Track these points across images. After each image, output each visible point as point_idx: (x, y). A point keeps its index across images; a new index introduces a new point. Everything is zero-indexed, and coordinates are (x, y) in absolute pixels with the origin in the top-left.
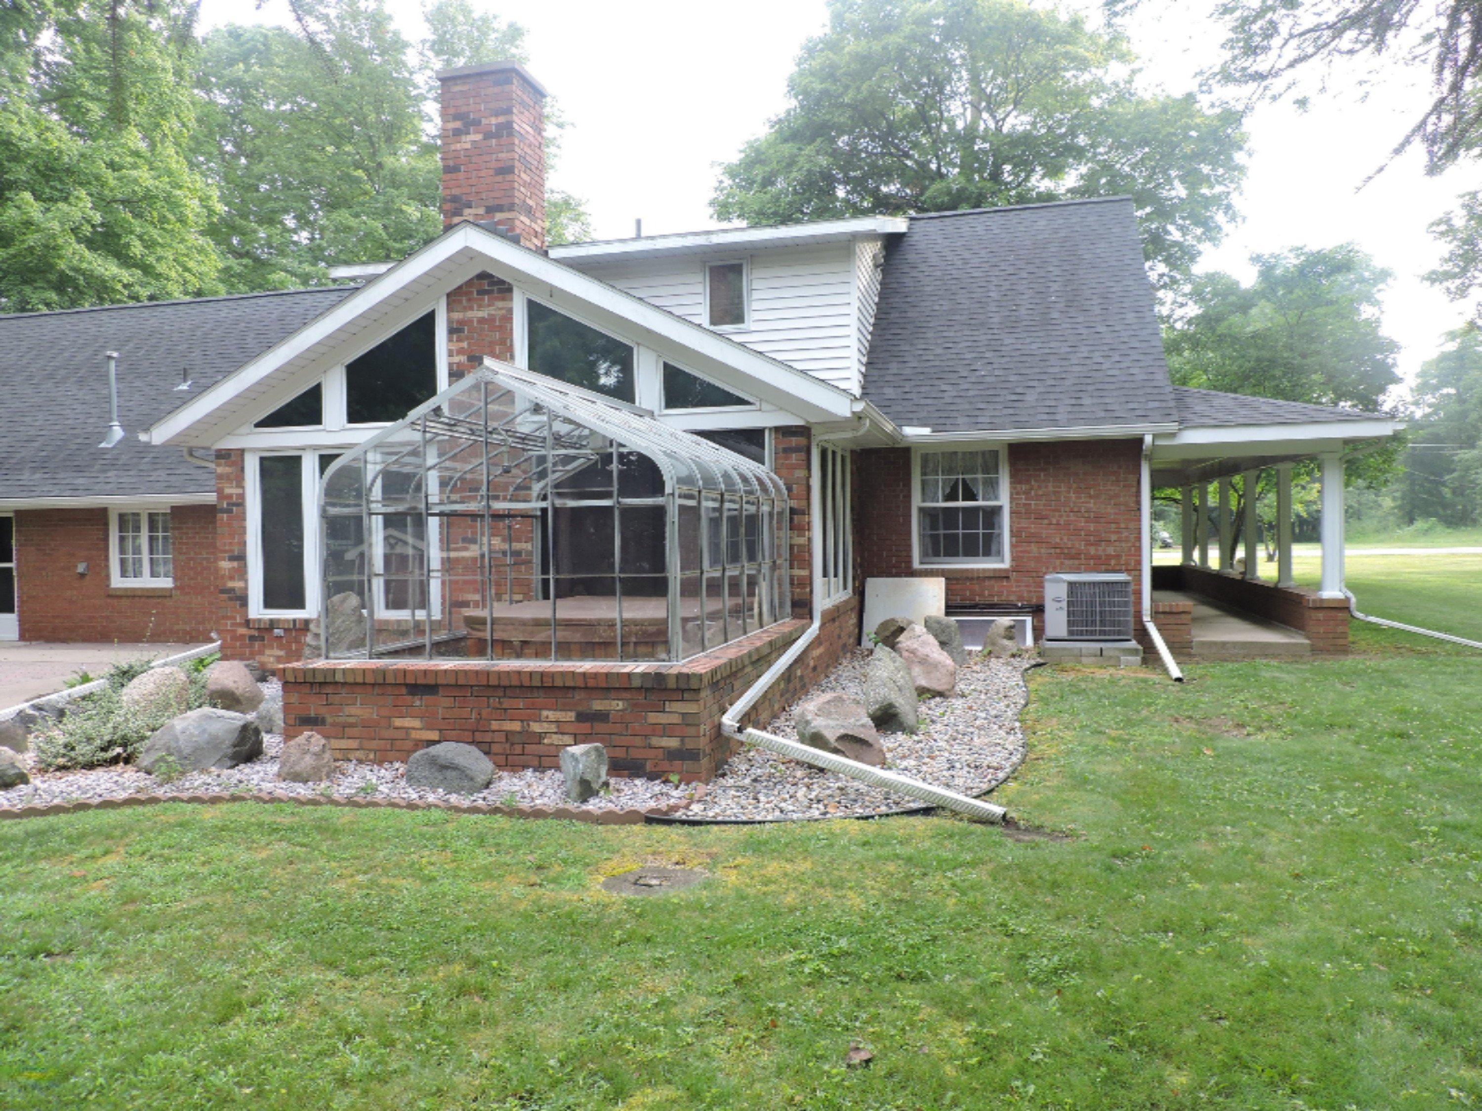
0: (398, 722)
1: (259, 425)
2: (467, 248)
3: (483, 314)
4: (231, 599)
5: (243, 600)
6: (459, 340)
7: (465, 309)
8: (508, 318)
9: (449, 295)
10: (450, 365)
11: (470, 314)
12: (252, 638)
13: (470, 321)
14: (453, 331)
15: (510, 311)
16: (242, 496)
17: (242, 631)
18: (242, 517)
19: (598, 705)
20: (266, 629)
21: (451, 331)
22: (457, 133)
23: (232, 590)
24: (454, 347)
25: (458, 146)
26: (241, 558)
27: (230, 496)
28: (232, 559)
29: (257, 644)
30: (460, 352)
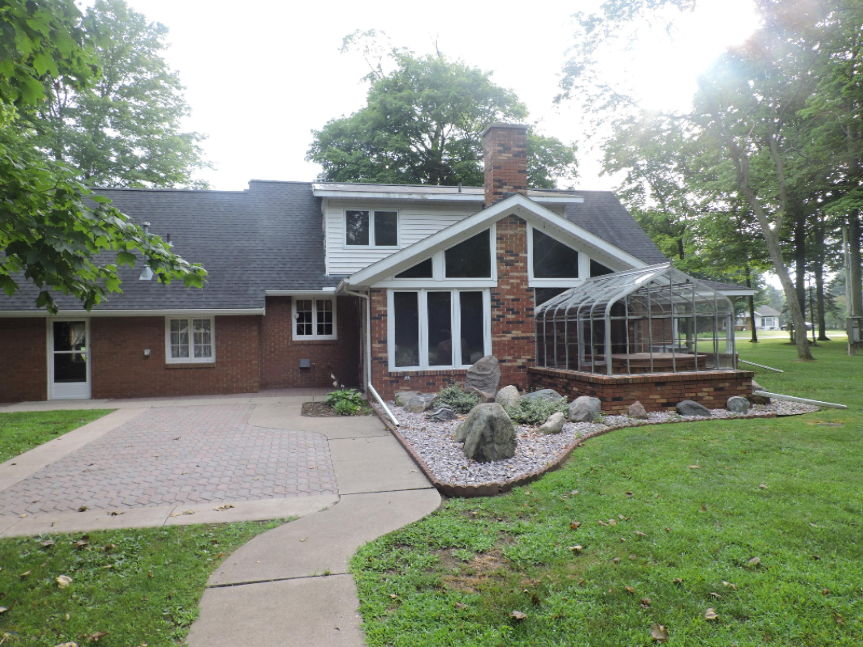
0: (651, 397)
1: (397, 277)
2: (518, 205)
3: (512, 232)
4: (380, 362)
5: (385, 362)
6: (501, 243)
7: (504, 229)
8: (525, 235)
9: (497, 223)
10: (497, 254)
11: (506, 232)
12: (392, 382)
13: (506, 236)
14: (500, 239)
15: (525, 232)
16: (386, 311)
17: (387, 378)
18: (385, 321)
19: (721, 385)
20: (400, 377)
21: (498, 239)
22: (500, 152)
23: (381, 358)
24: (500, 246)
25: (501, 158)
26: (385, 342)
27: (380, 311)
28: (380, 342)
29: (394, 385)
30: (501, 248)
